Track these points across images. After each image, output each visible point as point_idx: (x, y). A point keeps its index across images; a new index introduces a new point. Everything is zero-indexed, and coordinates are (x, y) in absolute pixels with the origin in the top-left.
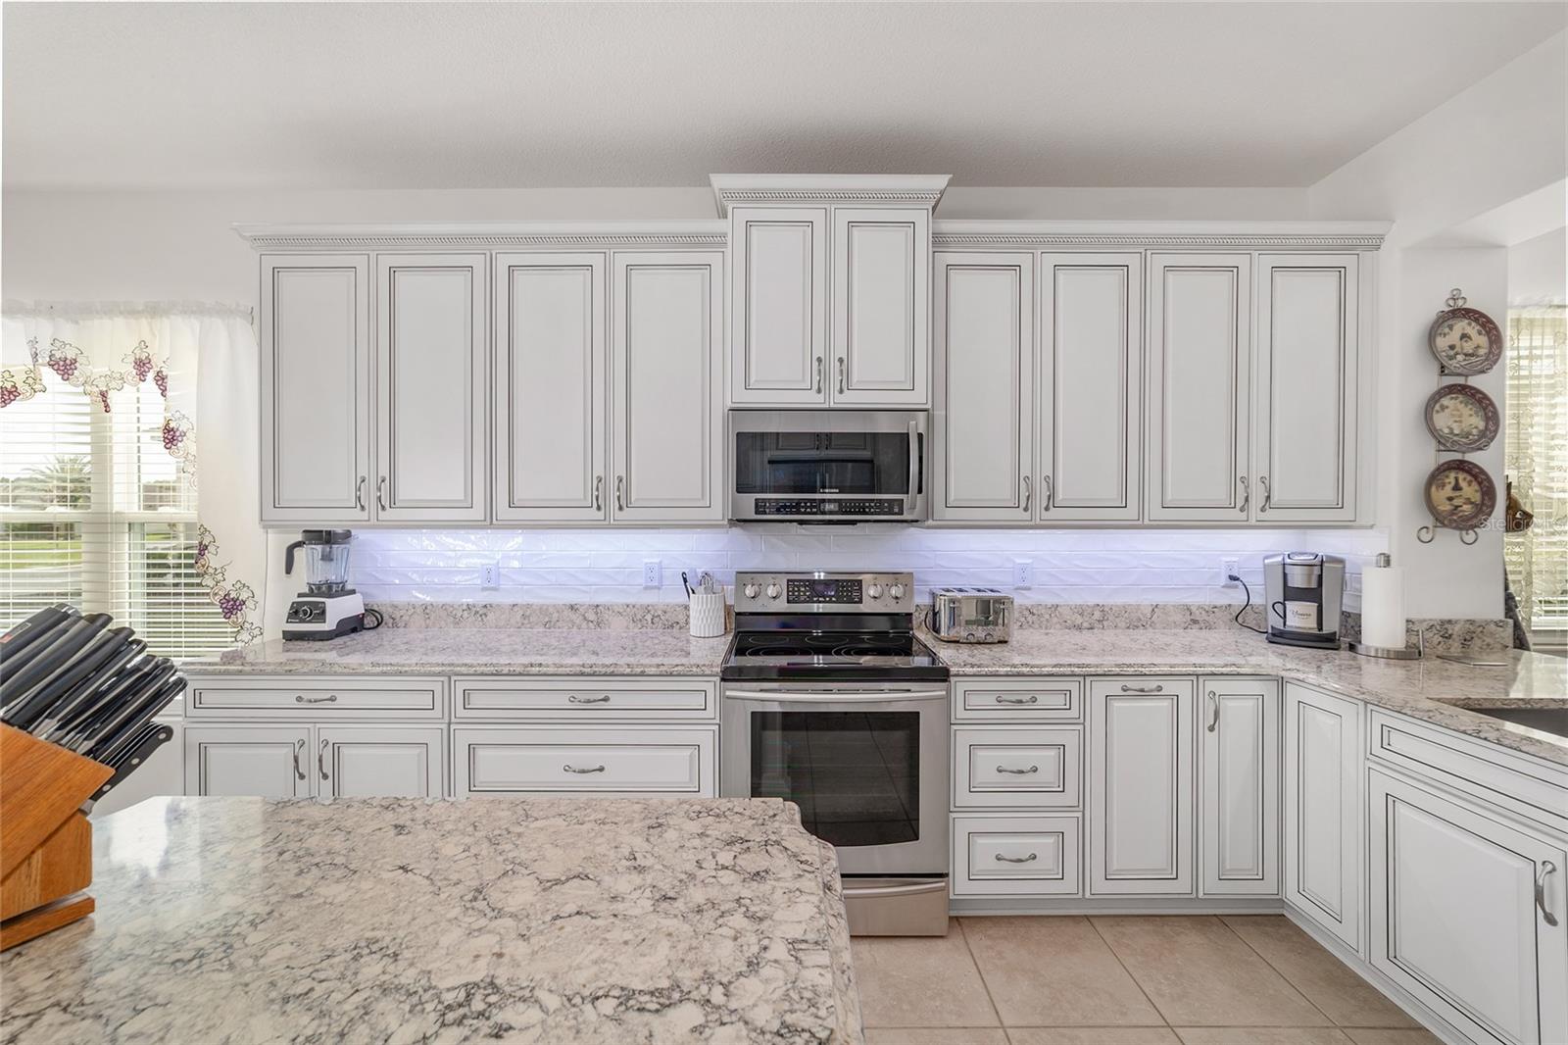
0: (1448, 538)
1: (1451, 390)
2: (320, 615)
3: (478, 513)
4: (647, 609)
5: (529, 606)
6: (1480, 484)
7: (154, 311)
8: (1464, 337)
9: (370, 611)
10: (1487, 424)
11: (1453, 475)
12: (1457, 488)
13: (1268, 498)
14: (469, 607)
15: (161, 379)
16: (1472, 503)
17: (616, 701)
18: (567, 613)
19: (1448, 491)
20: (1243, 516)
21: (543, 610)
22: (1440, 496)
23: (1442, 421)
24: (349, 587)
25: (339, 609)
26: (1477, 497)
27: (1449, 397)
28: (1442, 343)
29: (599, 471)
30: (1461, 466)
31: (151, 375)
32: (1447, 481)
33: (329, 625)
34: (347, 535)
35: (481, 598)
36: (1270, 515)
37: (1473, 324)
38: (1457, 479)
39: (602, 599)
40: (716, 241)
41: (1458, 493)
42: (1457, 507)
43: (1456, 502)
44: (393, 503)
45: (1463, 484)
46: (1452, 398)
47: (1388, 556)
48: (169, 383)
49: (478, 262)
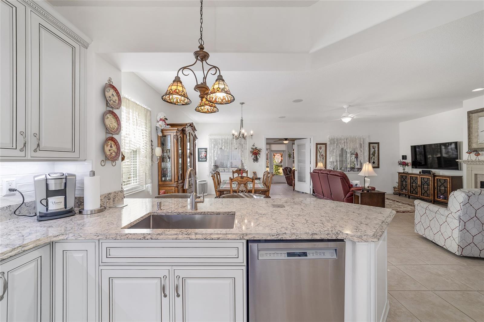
1: (109, 112)
6: (116, 146)
8: (113, 95)
10: (118, 126)
11: (110, 142)
13: (38, 145)
16: (115, 152)
19: (109, 148)
20: (23, 154)
22: (107, 150)
23: (107, 122)
26: (116, 150)
27: (109, 114)
28: (107, 94)
30: (112, 139)
32: (109, 144)
36: (39, 154)
37: (115, 92)
38: (111, 143)
41: (111, 148)
42: (111, 153)
43: (111, 151)
45: (113, 145)
46: (110, 115)
47: (94, 172)
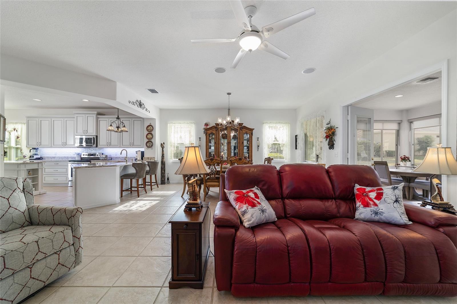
0: (150, 149)
1: (149, 133)
2: (33, 157)
3: (50, 146)
4: (73, 157)
5: (60, 157)
7: (16, 123)
8: (150, 128)
9: (41, 157)
10: (152, 137)
12: (150, 143)
13: (133, 145)
14: (53, 157)
15: (17, 131)
16: (151, 145)
17: (59, 164)
18: (64, 158)
19: (149, 144)
20: (131, 147)
21: (61, 157)
22: (148, 145)
23: (148, 137)
24: (38, 154)
25: (35, 157)
28: (148, 128)
29: (63, 142)
30: (150, 141)
31: (16, 130)
33: (35, 158)
34: (38, 148)
35: (54, 156)
39: (68, 156)
40: (74, 117)
44: (41, 145)
48: (18, 131)
49: (50, 119)
